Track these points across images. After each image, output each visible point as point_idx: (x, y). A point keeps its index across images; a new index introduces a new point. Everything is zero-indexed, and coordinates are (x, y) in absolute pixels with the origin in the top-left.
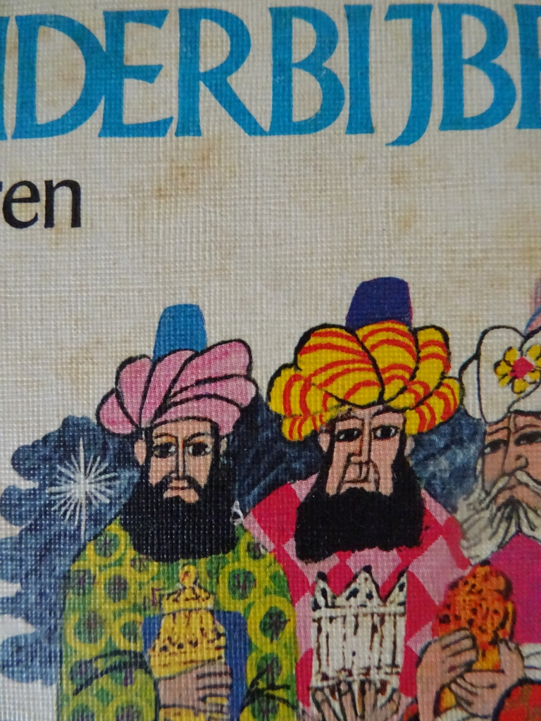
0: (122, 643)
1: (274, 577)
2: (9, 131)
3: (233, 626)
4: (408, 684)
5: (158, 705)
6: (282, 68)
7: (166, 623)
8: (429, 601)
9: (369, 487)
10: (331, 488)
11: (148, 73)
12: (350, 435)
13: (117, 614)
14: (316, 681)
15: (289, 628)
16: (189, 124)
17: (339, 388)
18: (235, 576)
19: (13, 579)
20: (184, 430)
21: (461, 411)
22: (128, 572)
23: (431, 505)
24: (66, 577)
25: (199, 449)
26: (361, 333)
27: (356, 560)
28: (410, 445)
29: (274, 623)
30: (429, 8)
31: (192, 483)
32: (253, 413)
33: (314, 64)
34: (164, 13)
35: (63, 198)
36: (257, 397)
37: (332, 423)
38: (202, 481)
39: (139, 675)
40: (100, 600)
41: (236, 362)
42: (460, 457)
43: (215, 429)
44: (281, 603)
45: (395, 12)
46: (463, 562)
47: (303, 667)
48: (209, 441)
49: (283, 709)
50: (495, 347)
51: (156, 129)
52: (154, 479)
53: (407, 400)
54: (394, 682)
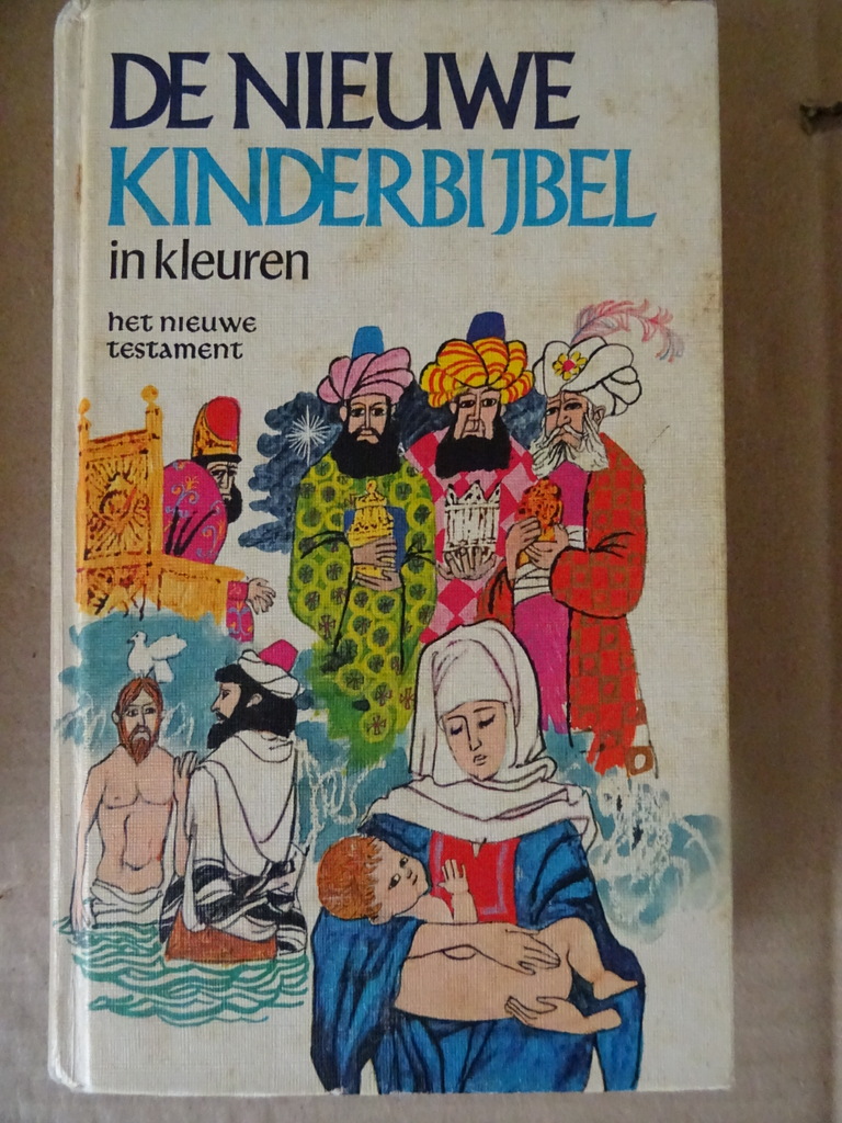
0: (331, 527)
1: (423, 487)
2: (264, 220)
3: (398, 517)
4: (501, 549)
5: (353, 563)
6: (430, 186)
7: (358, 514)
8: (513, 500)
9: (479, 435)
10: (457, 435)
11: (350, 188)
12: (468, 404)
13: (328, 510)
14: (446, 548)
15: (431, 516)
16: (374, 218)
17: (462, 377)
18: (399, 487)
19: (264, 489)
20: (370, 401)
21: (533, 390)
22: (336, 485)
23: (515, 445)
24: (298, 487)
25: (379, 412)
26: (475, 344)
27: (471, 477)
28: (503, 410)
29: (422, 514)
30: (518, 151)
31: (374, 432)
32: (411, 391)
33: (449, 185)
34: (359, 151)
35: (297, 261)
36: (414, 382)
37: (458, 397)
38: (380, 430)
39: (341, 545)
40: (318, 502)
41: (402, 361)
42: (532, 417)
43: (388, 400)
44: (427, 502)
45: (498, 154)
46: (533, 478)
47: (439, 539)
48: (384, 407)
49: (427, 564)
50: (553, 353)
51: (355, 221)
52: (352, 430)
53: (502, 383)
54: (493, 548)
